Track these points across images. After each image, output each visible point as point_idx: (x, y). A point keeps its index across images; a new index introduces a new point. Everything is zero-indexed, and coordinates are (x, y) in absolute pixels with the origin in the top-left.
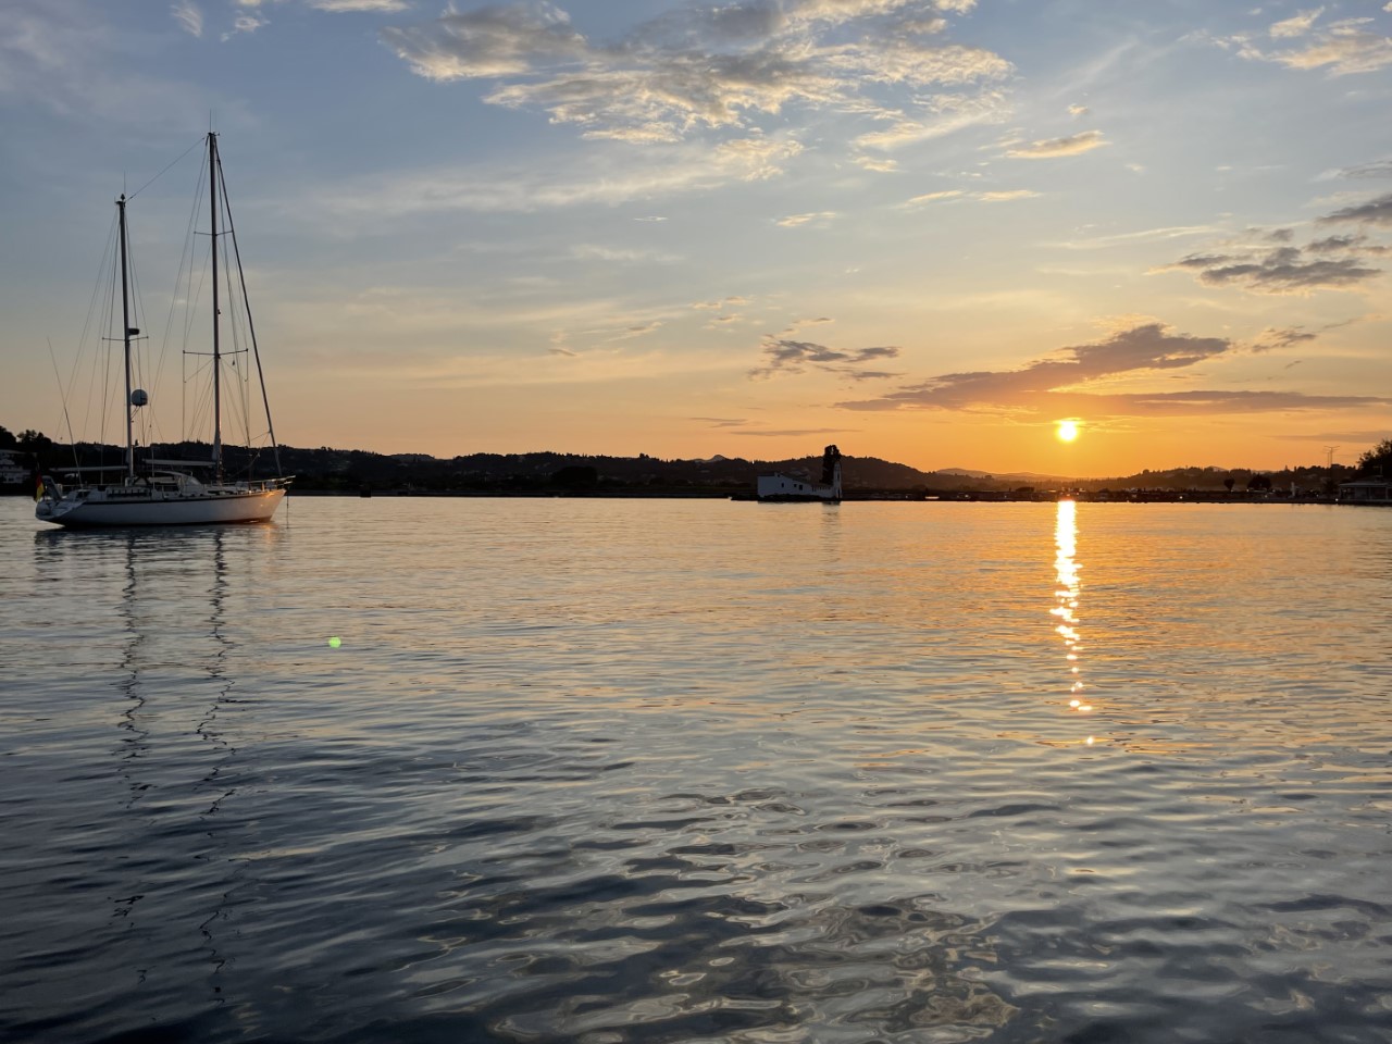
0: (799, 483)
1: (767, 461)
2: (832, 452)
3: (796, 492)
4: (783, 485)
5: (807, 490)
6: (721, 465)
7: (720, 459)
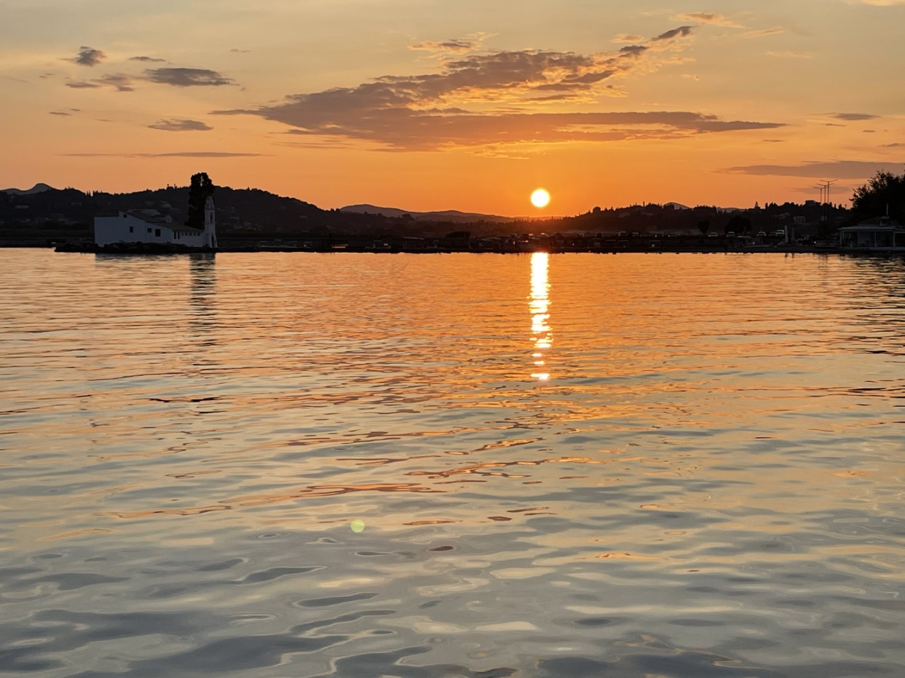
0: (154, 227)
1: (112, 193)
2: (201, 183)
3: (151, 239)
4: (131, 229)
5: (167, 237)
6: (44, 197)
7: (45, 190)
